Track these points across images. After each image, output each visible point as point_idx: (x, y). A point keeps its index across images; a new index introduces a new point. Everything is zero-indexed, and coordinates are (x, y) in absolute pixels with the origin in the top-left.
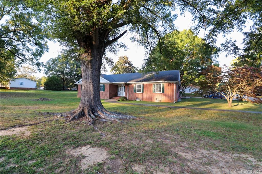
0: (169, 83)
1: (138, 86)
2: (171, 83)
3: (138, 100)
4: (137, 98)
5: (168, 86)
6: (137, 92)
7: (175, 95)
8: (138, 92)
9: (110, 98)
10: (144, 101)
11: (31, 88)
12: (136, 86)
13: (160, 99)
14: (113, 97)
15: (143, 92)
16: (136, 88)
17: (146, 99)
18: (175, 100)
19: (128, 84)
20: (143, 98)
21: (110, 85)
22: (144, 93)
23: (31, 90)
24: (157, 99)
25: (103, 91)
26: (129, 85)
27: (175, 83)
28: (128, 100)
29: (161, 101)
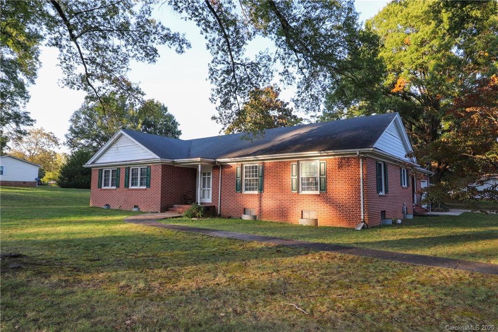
0: (342, 159)
1: (249, 172)
2: (348, 158)
3: (246, 217)
4: (245, 211)
5: (340, 166)
6: (246, 189)
7: (362, 202)
8: (250, 189)
9: (164, 209)
10: (264, 220)
11: (25, 183)
12: (244, 170)
13: (313, 216)
14: (176, 206)
15: (261, 189)
16: (244, 178)
17: (270, 213)
18: (362, 217)
19: (222, 166)
20: (261, 211)
21: (165, 167)
22: (265, 194)
23: (24, 186)
24: (306, 215)
25: (145, 187)
26: (224, 166)
27: (363, 158)
28: (220, 216)
29: (316, 220)
